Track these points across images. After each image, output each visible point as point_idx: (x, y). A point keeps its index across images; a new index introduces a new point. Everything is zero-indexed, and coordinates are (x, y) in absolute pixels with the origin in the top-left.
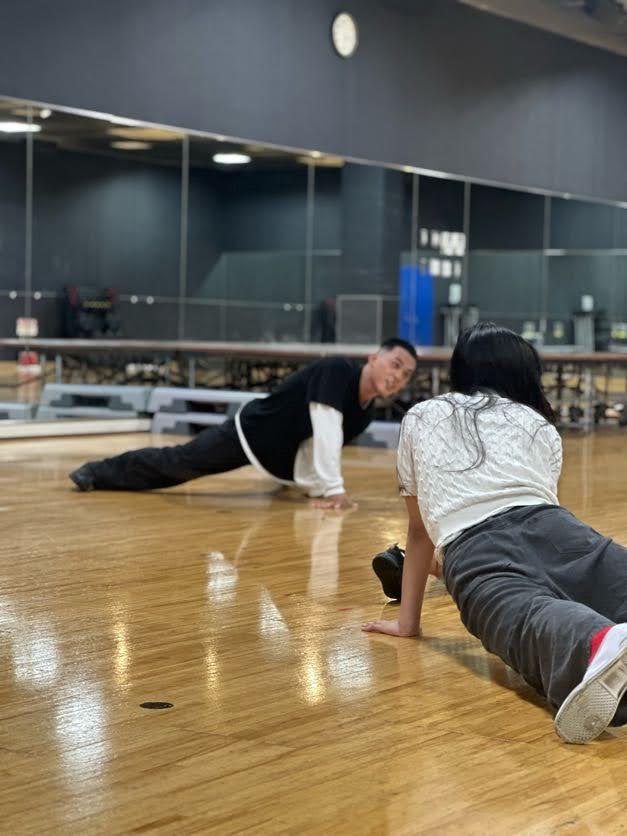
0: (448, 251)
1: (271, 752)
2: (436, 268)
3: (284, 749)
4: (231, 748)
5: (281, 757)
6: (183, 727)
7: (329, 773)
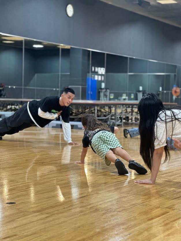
0: (100, 73)
1: (44, 216)
2: (96, 78)
3: (48, 215)
4: (32, 215)
5: (47, 217)
6: (18, 209)
7: (60, 222)
